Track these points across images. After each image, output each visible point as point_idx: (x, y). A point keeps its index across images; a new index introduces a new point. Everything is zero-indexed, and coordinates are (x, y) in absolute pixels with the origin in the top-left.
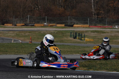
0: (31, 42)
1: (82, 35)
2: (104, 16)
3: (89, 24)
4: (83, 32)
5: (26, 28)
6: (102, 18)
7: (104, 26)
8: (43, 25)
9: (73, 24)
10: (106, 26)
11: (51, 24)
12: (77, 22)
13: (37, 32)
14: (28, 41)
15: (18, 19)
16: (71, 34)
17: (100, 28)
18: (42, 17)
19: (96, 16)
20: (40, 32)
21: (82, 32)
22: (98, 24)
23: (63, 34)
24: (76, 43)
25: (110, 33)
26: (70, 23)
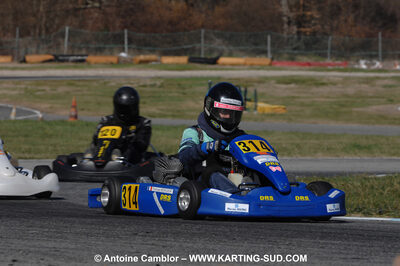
0: (76, 117)
1: (246, 91)
2: (319, 26)
3: (270, 56)
4: (249, 82)
5: (56, 68)
6: (314, 33)
7: (321, 62)
8: (114, 59)
9: (214, 55)
10: (328, 61)
11: (142, 57)
12: (232, 48)
13: (95, 84)
14: (65, 113)
15: (30, 38)
17: (307, 67)
18: (110, 33)
19: (295, 29)
20: (105, 83)
21: (247, 82)
22: (302, 54)
23: (183, 88)
25: (340, 85)
26: (205, 52)
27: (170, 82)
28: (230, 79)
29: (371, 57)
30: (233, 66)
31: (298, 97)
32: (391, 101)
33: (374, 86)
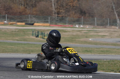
2: (64, 15)
3: (49, 23)
6: (62, 17)
7: (65, 25)
8: (3, 23)
9: (33, 23)
10: (67, 25)
11: (11, 23)
12: (38, 20)
16: (33, 32)
17: (60, 27)
18: (2, 15)
19: (57, 15)
20: (1, 30)
21: (43, 30)
22: (59, 23)
23: (24, 32)
25: (71, 32)
26: (30, 21)
27: (20, 30)
28: (38, 30)
29: (80, 24)
30: (39, 26)
32: (87, 37)
33: (81, 32)
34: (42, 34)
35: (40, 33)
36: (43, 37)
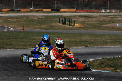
0: (24, 30)
1: (71, 20)
3: (75, 9)
4: (71, 17)
5: (12, 13)
6: (88, 1)
7: (91, 10)
8: (29, 10)
9: (59, 9)
10: (93, 10)
11: (37, 9)
12: (64, 6)
13: (24, 18)
14: (19, 29)
16: (60, 19)
17: (87, 12)
18: (28, 2)
20: (28, 18)
22: (85, 8)
23: (51, 19)
24: (67, 29)
25: (98, 18)
26: (56, 7)
27: (47, 17)
28: (65, 16)
29: (106, 9)
31: (86, 22)
32: (113, 22)
33: (108, 18)
34: (69, 21)
35: (67, 19)
36: (70, 24)
